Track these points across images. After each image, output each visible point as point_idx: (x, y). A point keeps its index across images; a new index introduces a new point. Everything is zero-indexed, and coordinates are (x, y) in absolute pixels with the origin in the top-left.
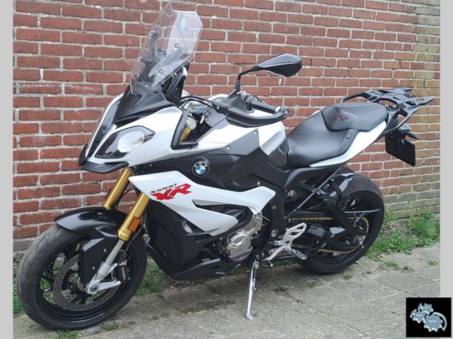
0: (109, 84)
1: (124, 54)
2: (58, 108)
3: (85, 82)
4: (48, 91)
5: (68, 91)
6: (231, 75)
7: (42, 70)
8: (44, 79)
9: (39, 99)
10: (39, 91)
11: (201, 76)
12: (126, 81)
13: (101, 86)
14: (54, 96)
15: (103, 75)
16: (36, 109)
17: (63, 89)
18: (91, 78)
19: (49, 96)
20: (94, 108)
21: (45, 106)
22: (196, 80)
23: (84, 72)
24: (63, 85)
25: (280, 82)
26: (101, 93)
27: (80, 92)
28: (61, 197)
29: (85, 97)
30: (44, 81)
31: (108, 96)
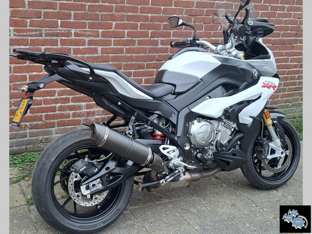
0: (103, 30)
2: (69, 47)
3: (87, 29)
4: (63, 35)
5: (76, 35)
7: (59, 21)
8: (61, 27)
9: (57, 40)
10: (57, 35)
11: (165, 24)
12: (115, 28)
13: (98, 32)
14: (67, 38)
15: (100, 24)
16: (55, 47)
17: (73, 33)
18: (92, 26)
19: (64, 38)
20: (93, 47)
21: (61, 45)
23: (87, 22)
24: (73, 31)
25: (219, 29)
26: (98, 36)
27: (84, 35)
28: (70, 104)
29: (87, 39)
30: (60, 29)
31: (102, 39)
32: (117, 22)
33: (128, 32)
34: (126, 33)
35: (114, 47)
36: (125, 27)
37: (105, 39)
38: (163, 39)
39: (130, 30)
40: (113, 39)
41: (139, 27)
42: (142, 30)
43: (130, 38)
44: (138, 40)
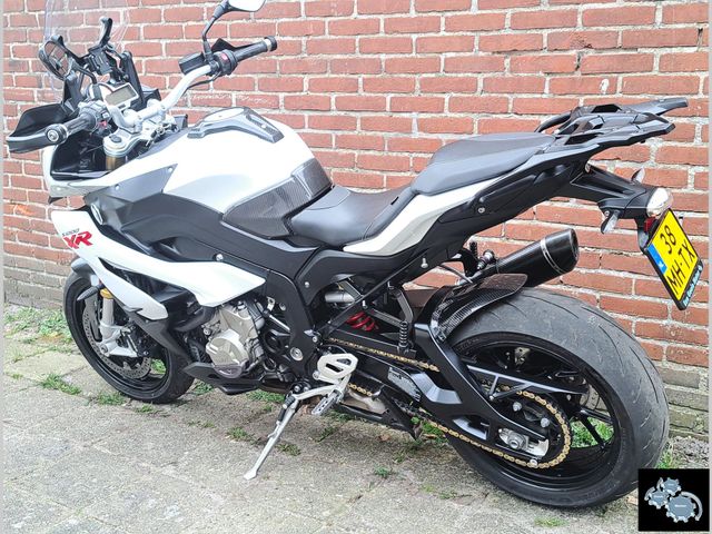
0: (287, 94)
1: (304, 48)
4: (218, 104)
5: (239, 104)
6: (486, 75)
11: (424, 79)
12: (309, 90)
13: (277, 98)
15: (279, 81)
17: (234, 101)
18: (264, 85)
22: (418, 85)
23: (256, 77)
24: (234, 96)
26: (278, 107)
31: (287, 112)
32: (312, 77)
33: (336, 99)
34: (333, 100)
35: (311, 131)
36: (328, 86)
37: (293, 113)
38: (423, 116)
39: (342, 95)
40: (306, 114)
41: (361, 85)
42: (368, 95)
43: (342, 113)
44: (362, 119)
